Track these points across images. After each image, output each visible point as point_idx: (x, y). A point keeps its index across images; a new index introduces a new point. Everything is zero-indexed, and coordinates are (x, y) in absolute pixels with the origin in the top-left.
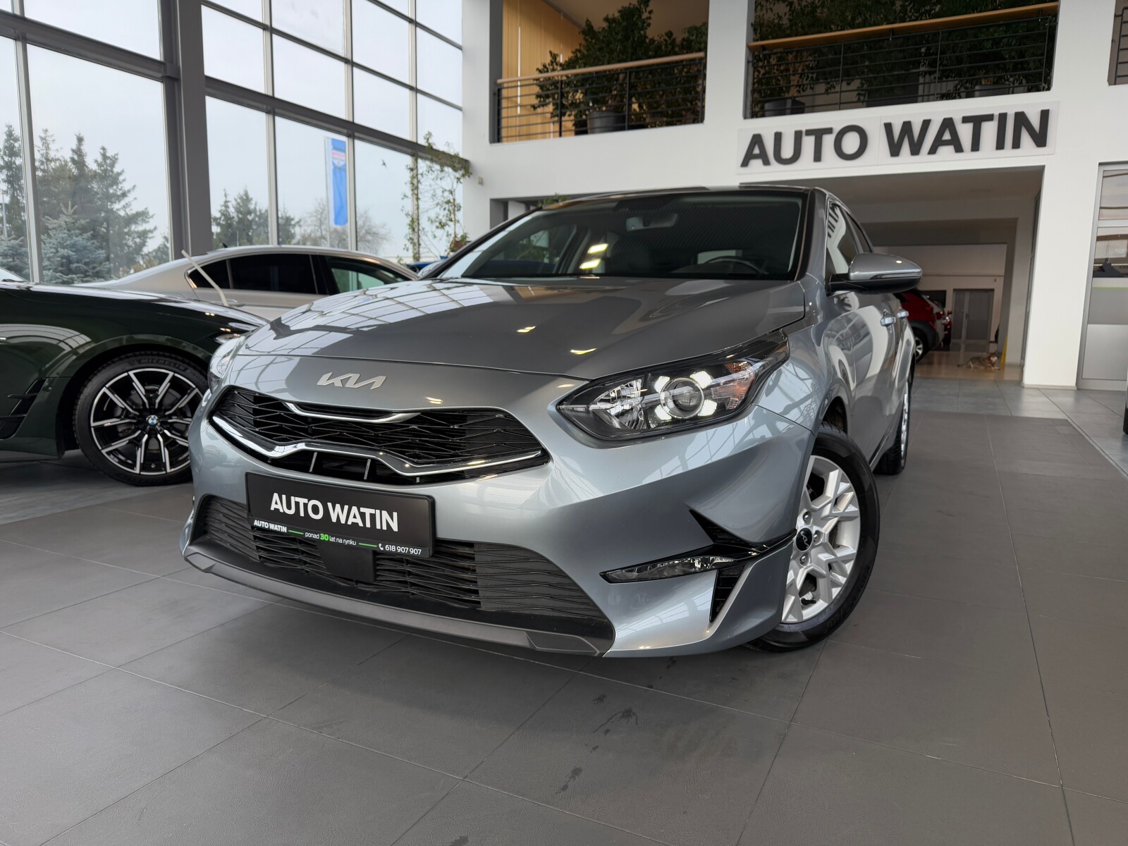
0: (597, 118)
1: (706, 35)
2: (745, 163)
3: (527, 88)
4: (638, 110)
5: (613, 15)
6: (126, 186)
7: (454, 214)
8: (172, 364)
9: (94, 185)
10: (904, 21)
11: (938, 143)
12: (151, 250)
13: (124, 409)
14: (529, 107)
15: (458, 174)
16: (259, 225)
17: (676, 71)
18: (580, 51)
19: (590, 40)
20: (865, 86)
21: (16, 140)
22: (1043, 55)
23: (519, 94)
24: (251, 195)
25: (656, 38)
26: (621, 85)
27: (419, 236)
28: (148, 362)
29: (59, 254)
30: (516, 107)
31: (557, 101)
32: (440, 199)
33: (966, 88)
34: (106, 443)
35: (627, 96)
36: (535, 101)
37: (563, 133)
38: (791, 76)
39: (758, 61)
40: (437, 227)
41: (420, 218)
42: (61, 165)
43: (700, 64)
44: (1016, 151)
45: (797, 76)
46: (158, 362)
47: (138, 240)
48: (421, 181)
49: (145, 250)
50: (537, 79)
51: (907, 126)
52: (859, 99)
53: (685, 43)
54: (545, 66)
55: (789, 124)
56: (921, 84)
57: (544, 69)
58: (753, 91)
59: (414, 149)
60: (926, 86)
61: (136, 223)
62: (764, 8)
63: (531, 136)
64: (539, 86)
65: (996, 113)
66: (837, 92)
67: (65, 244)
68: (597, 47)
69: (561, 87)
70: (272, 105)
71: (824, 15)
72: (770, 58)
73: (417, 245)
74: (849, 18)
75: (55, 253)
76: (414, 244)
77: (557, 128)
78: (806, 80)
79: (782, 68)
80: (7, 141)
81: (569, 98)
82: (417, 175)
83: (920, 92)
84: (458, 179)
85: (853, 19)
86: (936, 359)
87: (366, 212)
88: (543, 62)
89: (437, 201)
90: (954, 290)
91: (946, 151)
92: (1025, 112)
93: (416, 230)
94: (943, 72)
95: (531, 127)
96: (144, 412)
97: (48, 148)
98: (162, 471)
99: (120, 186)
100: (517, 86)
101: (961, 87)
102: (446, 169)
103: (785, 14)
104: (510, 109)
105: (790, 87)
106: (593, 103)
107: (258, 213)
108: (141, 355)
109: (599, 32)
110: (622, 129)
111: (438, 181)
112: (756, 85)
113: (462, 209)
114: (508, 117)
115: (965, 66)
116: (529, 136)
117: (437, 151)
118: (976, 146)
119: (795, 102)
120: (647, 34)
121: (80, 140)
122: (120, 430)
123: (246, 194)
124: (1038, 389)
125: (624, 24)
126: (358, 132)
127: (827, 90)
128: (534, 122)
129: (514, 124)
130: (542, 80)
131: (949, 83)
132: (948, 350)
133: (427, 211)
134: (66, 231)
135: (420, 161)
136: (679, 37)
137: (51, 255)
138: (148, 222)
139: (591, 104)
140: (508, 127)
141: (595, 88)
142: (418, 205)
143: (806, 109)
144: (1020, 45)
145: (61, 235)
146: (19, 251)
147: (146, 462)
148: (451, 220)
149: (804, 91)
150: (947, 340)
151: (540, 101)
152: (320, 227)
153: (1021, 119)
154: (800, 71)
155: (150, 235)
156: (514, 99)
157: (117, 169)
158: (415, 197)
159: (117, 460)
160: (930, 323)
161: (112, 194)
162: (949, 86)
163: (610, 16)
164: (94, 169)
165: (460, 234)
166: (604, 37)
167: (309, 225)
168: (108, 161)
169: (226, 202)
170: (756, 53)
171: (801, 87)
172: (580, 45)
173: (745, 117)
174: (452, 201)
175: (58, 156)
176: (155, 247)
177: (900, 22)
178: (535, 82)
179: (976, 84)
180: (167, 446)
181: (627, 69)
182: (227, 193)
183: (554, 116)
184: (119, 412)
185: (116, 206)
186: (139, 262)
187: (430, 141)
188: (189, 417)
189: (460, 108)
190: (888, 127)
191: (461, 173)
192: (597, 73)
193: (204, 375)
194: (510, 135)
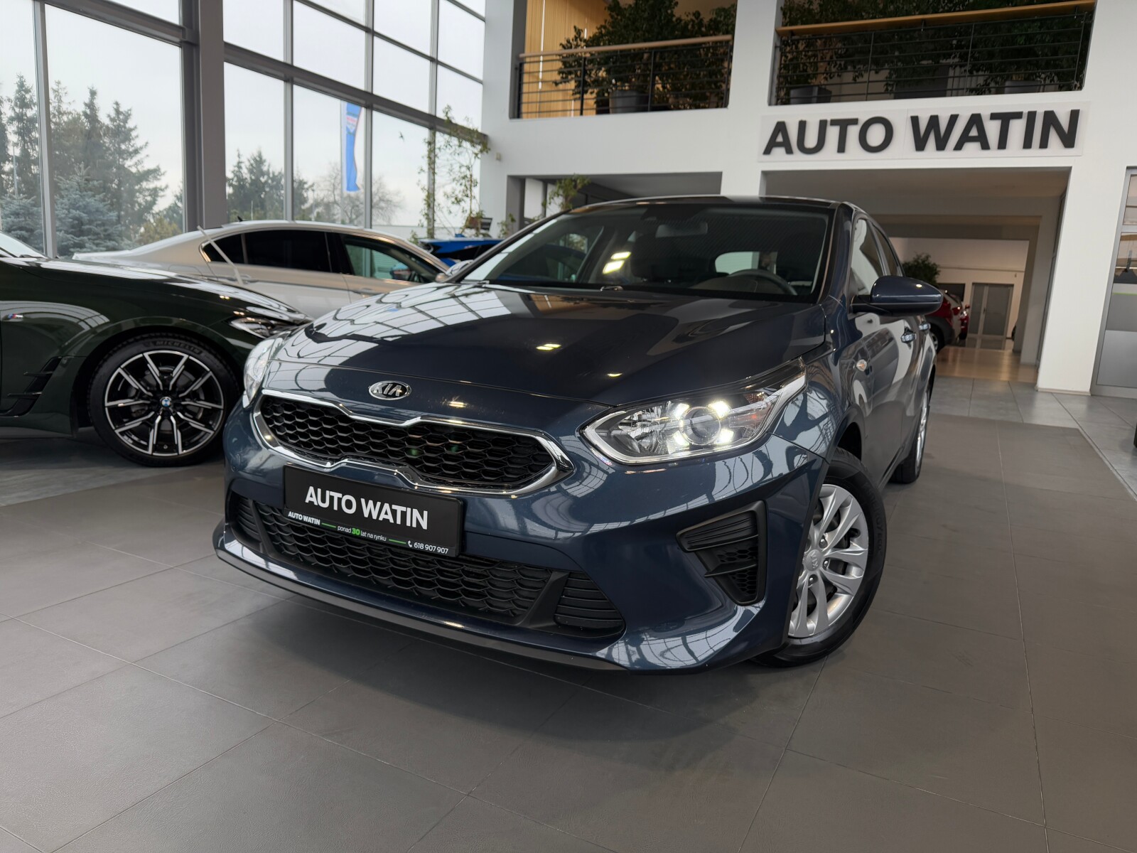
0: (619, 97)
1: (734, 17)
2: (768, 151)
3: (549, 63)
4: (661, 89)
6: (138, 143)
7: (471, 191)
8: (187, 347)
9: (105, 140)
10: (937, 12)
11: (965, 139)
12: (161, 209)
13: (138, 391)
14: (551, 83)
15: (475, 150)
16: (271, 188)
17: (702, 53)
18: (605, 27)
19: (616, 16)
20: (894, 76)
21: (28, 91)
22: (1076, 53)
23: (541, 70)
24: (264, 157)
25: (684, 17)
26: (646, 65)
27: (434, 212)
28: (163, 344)
29: (71, 215)
30: (538, 82)
31: (579, 78)
32: (457, 175)
33: (996, 83)
34: (119, 423)
35: (651, 75)
36: (558, 78)
37: (584, 112)
38: (819, 63)
39: (786, 46)
40: (453, 203)
41: (436, 193)
42: (74, 118)
43: (727, 46)
44: (1044, 151)
45: (825, 63)
46: (173, 344)
47: (149, 198)
48: (439, 155)
49: (156, 209)
50: (561, 55)
51: (934, 120)
52: (887, 89)
53: (712, 25)
54: (568, 42)
55: (814, 113)
56: (951, 77)
57: (567, 46)
58: (779, 77)
59: (432, 122)
60: (956, 79)
61: (147, 180)
63: (552, 113)
64: (562, 61)
65: (1026, 111)
66: (865, 82)
67: (77, 205)
68: (622, 23)
69: (585, 65)
70: (290, 74)
72: (798, 43)
73: (432, 221)
74: (881, 5)
75: (66, 214)
76: (429, 220)
77: (579, 106)
78: (834, 67)
79: (810, 53)
80: (18, 92)
81: (592, 75)
82: (434, 149)
83: (949, 86)
84: (476, 155)
85: (885, 7)
87: (380, 179)
88: (567, 37)
89: (454, 176)
90: (973, 284)
91: (972, 148)
92: (1055, 111)
93: (432, 205)
94: (974, 65)
95: (552, 103)
96: (158, 393)
97: (61, 101)
98: (174, 452)
99: (132, 142)
100: (539, 62)
101: (992, 80)
102: (464, 143)
104: (531, 85)
105: (817, 74)
106: (616, 81)
107: (271, 175)
108: (156, 337)
109: (625, 9)
110: (644, 110)
111: (455, 156)
112: (782, 71)
113: (478, 185)
114: (529, 93)
115: (996, 61)
116: (549, 113)
117: (456, 125)
118: (1002, 144)
119: (821, 91)
120: (674, 13)
121: (93, 93)
122: (133, 410)
123: (260, 156)
124: (1051, 394)
126: (377, 104)
127: (854, 79)
128: (555, 99)
129: (535, 100)
130: (565, 55)
131: (979, 78)
132: (963, 345)
133: (443, 186)
134: (78, 192)
135: (438, 134)
136: (707, 17)
137: (63, 216)
138: (159, 179)
139: (614, 81)
140: (528, 103)
141: (618, 66)
142: (434, 180)
143: (832, 98)
144: (1053, 42)
145: (74, 196)
146: (31, 211)
147: (160, 443)
148: (467, 196)
149: (831, 78)
150: (963, 335)
151: (562, 78)
152: (333, 192)
153: (1050, 118)
154: (828, 59)
155: (161, 193)
156: (536, 74)
157: (130, 124)
158: (432, 171)
159: (131, 442)
160: (947, 320)
161: (124, 150)
162: (979, 80)
164: (106, 124)
165: (476, 209)
166: (630, 14)
167: (322, 190)
168: (121, 117)
169: (239, 163)
170: (784, 38)
171: (829, 75)
172: (606, 21)
173: (770, 104)
174: (469, 176)
175: (70, 109)
176: (167, 206)
177: (933, 13)
178: (558, 57)
179: (1007, 79)
180: (179, 428)
181: (651, 49)
182: (241, 153)
183: (576, 94)
184: (133, 393)
185: (128, 163)
186: (149, 220)
187: (449, 115)
188: (202, 400)
189: (480, 82)
190: (915, 120)
191: (479, 147)
192: (621, 51)
193: (218, 359)
194: (530, 111)
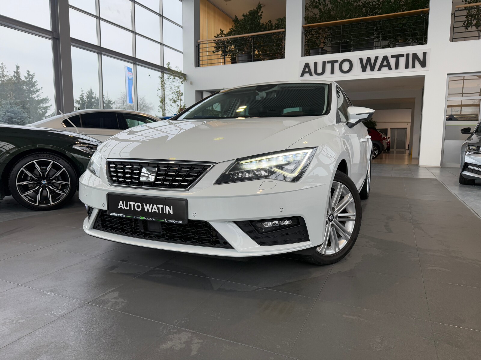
0: (240, 56)
1: (285, 22)
2: (302, 75)
3: (210, 44)
4: (257, 53)
5: (246, 13)
6: (38, 87)
7: (180, 97)
8: (53, 157)
9: (24, 87)
10: (367, 16)
11: (382, 66)
12: (49, 115)
13: (31, 177)
14: (211, 52)
15: (181, 80)
17: (273, 37)
18: (232, 29)
19: (237, 24)
22: (423, 30)
23: (207, 46)
24: (93, 91)
25: (264, 23)
26: (250, 43)
27: (165, 106)
28: (42, 157)
29: (7, 115)
30: (206, 52)
31: (223, 50)
33: (393, 44)
34: (23, 192)
35: (253, 47)
36: (214, 50)
37: (226, 63)
38: (321, 39)
39: (307, 33)
40: (173, 102)
41: (165, 98)
42: (10, 79)
43: (283, 34)
44: (414, 69)
45: (323, 39)
46: (46, 156)
47: (43, 110)
48: (166, 83)
49: (47, 115)
50: (215, 41)
51: (369, 59)
53: (276, 25)
55: (320, 59)
56: (374, 47)
57: (218, 36)
58: (305, 45)
59: (162, 69)
60: (377, 42)
61: (43, 103)
62: (309, 11)
64: (216, 43)
65: (405, 54)
67: (9, 111)
68: (239, 27)
69: (225, 44)
70: (100, 50)
71: (334, 14)
72: (312, 31)
73: (164, 110)
74: (344, 15)
75: (5, 115)
76: (163, 110)
77: (224, 61)
78: (327, 40)
79: (317, 36)
81: (228, 48)
82: (164, 80)
83: (374, 45)
84: (182, 82)
85: (346, 15)
86: (384, 157)
88: (217, 33)
89: (173, 91)
90: (391, 128)
91: (385, 69)
92: (417, 53)
93: (164, 103)
94: (383, 37)
95: (213, 60)
96: (40, 178)
97: (3, 71)
98: (48, 204)
99: (35, 87)
100: (206, 43)
101: (391, 43)
102: (176, 78)
103: (318, 13)
104: (203, 53)
105: (320, 43)
107: (96, 99)
108: (39, 153)
109: (240, 21)
110: (251, 61)
111: (173, 83)
112: (306, 43)
113: (183, 95)
114: (202, 56)
115: (392, 34)
116: (212, 64)
117: (172, 70)
118: (397, 67)
119: (322, 50)
120: (261, 22)
121: (18, 67)
122: (29, 186)
123: (91, 91)
124: (425, 167)
125: (251, 17)
126: (138, 62)
128: (214, 58)
129: (205, 59)
130: (217, 40)
131: (386, 41)
132: (389, 153)
133: (168, 95)
134: (9, 105)
135: (165, 74)
136: (274, 23)
137: (3, 115)
138: (48, 103)
139: (238, 51)
140: (203, 60)
141: (239, 44)
142: (164, 93)
144: (414, 26)
145: (8, 107)
147: (41, 200)
148: (179, 100)
149: (326, 45)
150: (388, 149)
151: (216, 50)
152: (123, 104)
153: (415, 56)
154: (324, 37)
155: (49, 108)
156: (205, 49)
157: (34, 80)
158: (163, 89)
159: (28, 199)
160: (381, 141)
161: (32, 91)
162: (386, 43)
163: (245, 14)
164: (24, 80)
165: (183, 105)
166: (243, 23)
167: (119, 104)
168: (30, 77)
169: (82, 94)
170: (306, 29)
171: (325, 43)
172: (233, 26)
173: (302, 56)
174: (179, 91)
175: (8, 74)
177: (365, 17)
178: (214, 41)
179: (397, 42)
180: (50, 193)
181: (252, 36)
182: (83, 90)
183: (222, 56)
184: (29, 178)
185: (34, 96)
187: (169, 66)
188: (61, 181)
189: (182, 53)
190: (361, 60)
191: (183, 79)
192: (240, 37)
193: (67, 162)
194: (203, 64)
